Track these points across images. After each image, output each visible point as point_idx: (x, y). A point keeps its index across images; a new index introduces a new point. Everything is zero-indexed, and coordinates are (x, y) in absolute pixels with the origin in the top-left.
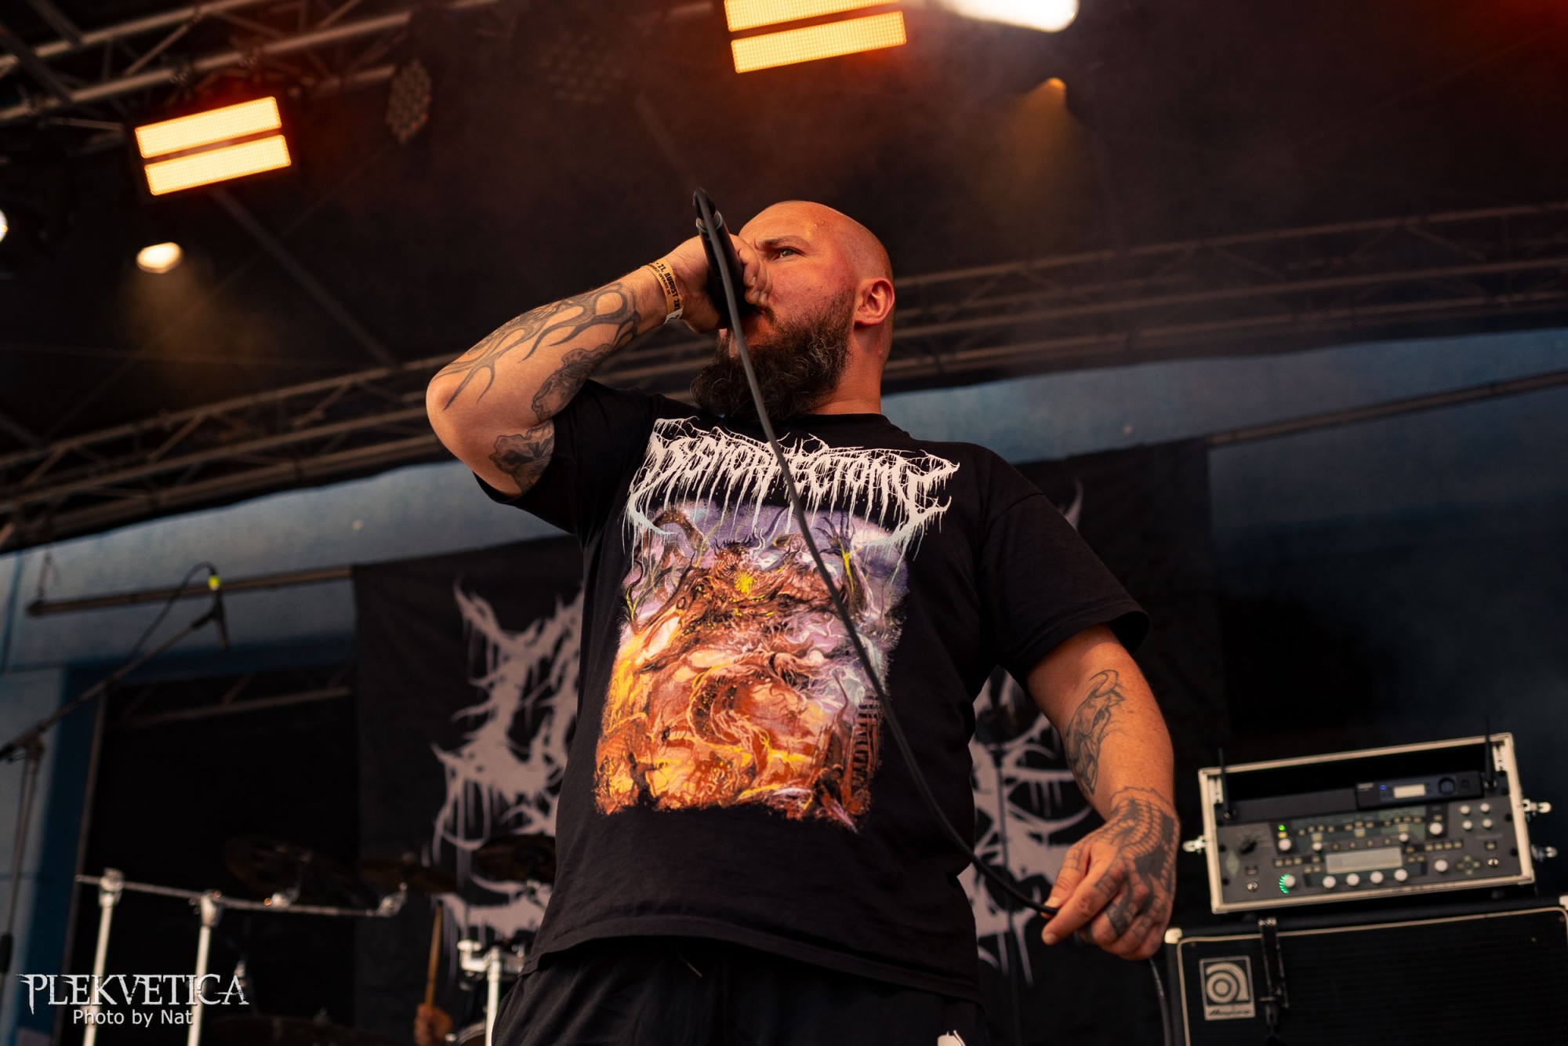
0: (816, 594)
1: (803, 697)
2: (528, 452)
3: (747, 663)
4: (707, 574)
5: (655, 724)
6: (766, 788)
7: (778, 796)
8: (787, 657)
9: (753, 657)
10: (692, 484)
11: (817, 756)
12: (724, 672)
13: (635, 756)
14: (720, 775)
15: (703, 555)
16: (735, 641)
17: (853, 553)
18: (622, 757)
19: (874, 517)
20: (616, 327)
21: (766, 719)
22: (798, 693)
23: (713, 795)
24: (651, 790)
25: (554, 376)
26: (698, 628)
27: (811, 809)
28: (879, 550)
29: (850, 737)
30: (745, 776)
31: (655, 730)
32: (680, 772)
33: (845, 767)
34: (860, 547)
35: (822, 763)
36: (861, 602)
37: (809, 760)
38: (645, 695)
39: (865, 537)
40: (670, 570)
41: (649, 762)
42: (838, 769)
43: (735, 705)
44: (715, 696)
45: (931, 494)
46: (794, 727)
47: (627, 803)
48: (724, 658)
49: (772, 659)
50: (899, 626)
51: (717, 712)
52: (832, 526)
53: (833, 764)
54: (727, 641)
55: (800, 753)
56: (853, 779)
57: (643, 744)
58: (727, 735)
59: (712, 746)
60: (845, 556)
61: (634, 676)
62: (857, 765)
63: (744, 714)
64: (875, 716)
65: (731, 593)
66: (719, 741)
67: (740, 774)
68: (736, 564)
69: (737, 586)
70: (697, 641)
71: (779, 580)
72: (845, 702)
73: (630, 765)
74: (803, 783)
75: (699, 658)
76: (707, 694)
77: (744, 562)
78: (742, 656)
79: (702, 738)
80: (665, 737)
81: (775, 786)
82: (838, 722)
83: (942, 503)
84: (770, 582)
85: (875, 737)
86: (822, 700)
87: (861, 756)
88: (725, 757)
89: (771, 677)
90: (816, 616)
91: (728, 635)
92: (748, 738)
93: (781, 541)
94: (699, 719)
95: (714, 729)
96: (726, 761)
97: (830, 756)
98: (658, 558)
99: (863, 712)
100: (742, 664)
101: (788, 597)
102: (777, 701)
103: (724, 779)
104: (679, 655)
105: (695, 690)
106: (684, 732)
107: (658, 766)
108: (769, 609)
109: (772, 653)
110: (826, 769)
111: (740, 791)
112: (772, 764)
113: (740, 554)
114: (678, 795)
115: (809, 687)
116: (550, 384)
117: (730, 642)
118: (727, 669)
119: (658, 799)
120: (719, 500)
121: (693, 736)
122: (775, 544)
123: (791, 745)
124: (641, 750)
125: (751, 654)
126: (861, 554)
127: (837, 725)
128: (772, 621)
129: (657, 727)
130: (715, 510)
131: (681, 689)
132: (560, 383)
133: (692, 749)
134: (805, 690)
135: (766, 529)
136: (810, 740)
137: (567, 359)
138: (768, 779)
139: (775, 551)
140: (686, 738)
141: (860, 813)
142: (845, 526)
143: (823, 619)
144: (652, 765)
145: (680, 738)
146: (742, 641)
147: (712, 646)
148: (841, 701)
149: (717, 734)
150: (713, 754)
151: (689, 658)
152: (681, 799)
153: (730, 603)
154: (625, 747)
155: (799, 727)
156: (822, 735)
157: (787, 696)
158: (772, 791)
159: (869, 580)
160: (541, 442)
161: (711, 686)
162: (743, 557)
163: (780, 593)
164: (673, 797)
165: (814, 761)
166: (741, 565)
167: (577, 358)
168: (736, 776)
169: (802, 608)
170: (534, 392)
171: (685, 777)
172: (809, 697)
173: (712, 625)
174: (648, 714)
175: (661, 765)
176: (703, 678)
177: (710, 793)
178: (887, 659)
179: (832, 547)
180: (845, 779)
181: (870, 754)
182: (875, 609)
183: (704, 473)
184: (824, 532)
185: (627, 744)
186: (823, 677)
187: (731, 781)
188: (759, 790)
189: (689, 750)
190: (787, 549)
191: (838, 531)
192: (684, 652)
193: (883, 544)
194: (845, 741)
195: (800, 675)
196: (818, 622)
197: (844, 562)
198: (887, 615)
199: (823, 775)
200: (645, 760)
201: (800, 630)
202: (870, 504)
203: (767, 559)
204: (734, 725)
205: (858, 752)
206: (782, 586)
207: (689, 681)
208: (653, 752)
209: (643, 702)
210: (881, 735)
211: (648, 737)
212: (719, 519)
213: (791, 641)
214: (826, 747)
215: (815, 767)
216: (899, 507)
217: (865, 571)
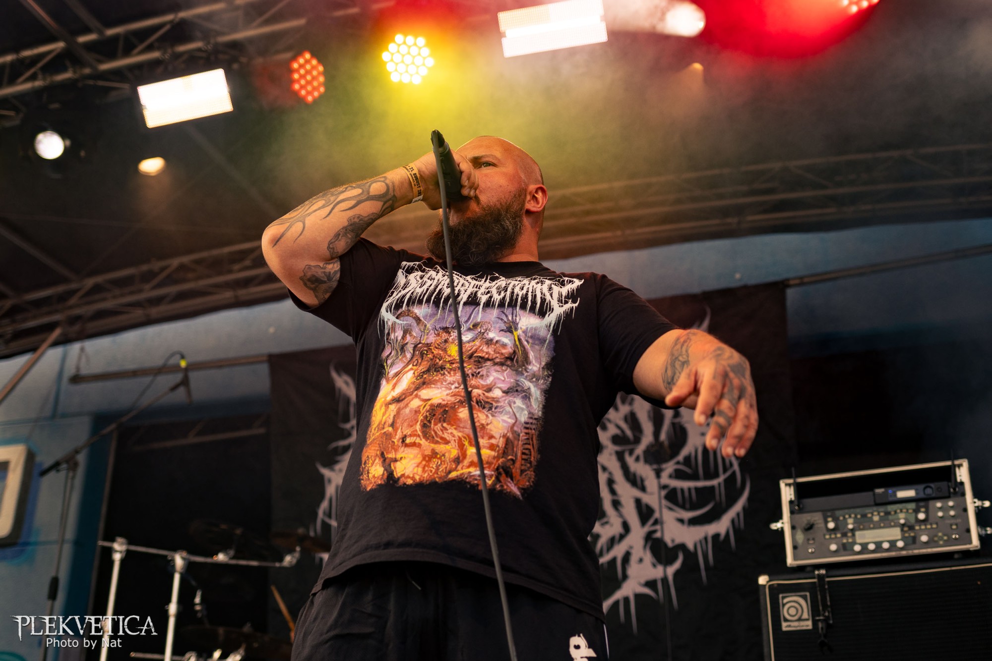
0: (498, 355)
1: (490, 415)
2: (324, 277)
3: (454, 395)
4: (430, 346)
5: (398, 434)
6: (466, 471)
7: (473, 475)
8: (480, 391)
9: (458, 392)
10: (420, 296)
11: (498, 451)
12: (440, 401)
13: (385, 453)
14: (438, 463)
15: (427, 335)
16: (447, 382)
17: (520, 332)
18: (377, 455)
19: (532, 309)
20: (380, 203)
21: (466, 428)
22: (486, 413)
23: (433, 475)
24: (395, 473)
25: (341, 230)
26: (425, 376)
27: (494, 484)
28: (536, 329)
29: (519, 440)
30: (453, 463)
31: (397, 437)
32: (413, 462)
33: (516, 458)
34: (524, 328)
35: (501, 456)
36: (526, 360)
37: (493, 453)
38: (392, 417)
39: (527, 321)
40: (407, 344)
41: (394, 456)
42: (512, 460)
43: (447, 420)
44: (434, 415)
45: (567, 297)
46: (484, 433)
47: (380, 483)
48: (441, 393)
50: (550, 375)
51: (435, 424)
52: (507, 316)
53: (508, 456)
54: (442, 383)
55: (487, 449)
56: (522, 465)
57: (390, 446)
58: (442, 438)
59: (433, 445)
60: (515, 333)
61: (385, 406)
62: (524, 457)
63: (453, 425)
64: (534, 429)
65: (445, 356)
66: (437, 443)
67: (450, 462)
68: (447, 338)
69: (449, 352)
70: (424, 383)
71: (474, 348)
72: (515, 420)
73: (382, 460)
74: (489, 466)
75: (425, 393)
76: (430, 414)
77: (452, 337)
78: (451, 391)
79: (427, 441)
80: (403, 441)
81: (471, 470)
82: (511, 431)
83: (574, 302)
84: (469, 349)
85: (535, 441)
86: (501, 418)
87: (527, 452)
88: (441, 452)
90: (497, 368)
91: (443, 379)
92: (455, 440)
93: (475, 326)
94: (425, 429)
95: (434, 435)
96: (441, 455)
97: (506, 451)
98: (399, 338)
99: (526, 427)
100: (452, 396)
101: (480, 357)
103: (440, 465)
104: (413, 392)
105: (422, 412)
106: (415, 438)
107: (399, 459)
108: (468, 364)
110: (503, 459)
111: (450, 472)
112: (470, 456)
113: (450, 333)
114: (411, 476)
115: (493, 410)
116: (340, 235)
117: (444, 383)
118: (442, 399)
119: (399, 479)
120: (437, 303)
121: (421, 440)
122: (471, 327)
124: (389, 449)
125: (457, 390)
126: (525, 332)
127: (510, 433)
128: (470, 371)
129: (399, 435)
130: (435, 309)
131: (414, 412)
132: (345, 234)
133: (420, 448)
134: (490, 412)
135: (466, 319)
136: (493, 441)
137: (351, 220)
138: (468, 465)
139: (471, 331)
140: (417, 441)
141: (526, 487)
142: (514, 315)
143: (502, 369)
144: (395, 458)
145: (413, 441)
146: (452, 382)
147: (433, 386)
148: (513, 419)
149: (435, 438)
150: (433, 450)
151: (419, 394)
152: (413, 478)
153: (444, 361)
154: (379, 449)
155: (487, 434)
156: (501, 439)
157: (480, 415)
158: (470, 472)
159: (531, 347)
160: (332, 272)
161: (432, 409)
162: (452, 334)
163: (475, 355)
164: (408, 477)
165: (496, 454)
166: (450, 339)
167: (356, 220)
168: (447, 463)
169: (489, 363)
170: (329, 239)
171: (416, 465)
172: (493, 416)
173: (433, 374)
174: (393, 428)
175: (401, 458)
176: (427, 405)
177: (431, 474)
178: (544, 395)
179: (507, 328)
180: (516, 465)
181: (532, 450)
182: (536, 364)
183: (428, 289)
184: (502, 319)
185: (380, 447)
186: (502, 404)
187: (444, 466)
188: (461, 472)
189: (418, 449)
190: (479, 331)
191: (510, 318)
192: (416, 390)
193: (538, 326)
194: (516, 442)
195: (487, 402)
196: (499, 372)
197: (514, 337)
198: (543, 368)
199: (502, 463)
200: (391, 455)
201: (488, 376)
202: (529, 303)
203: (467, 336)
204: (446, 432)
205: (524, 449)
206: (476, 351)
207: (419, 407)
208: (396, 451)
209: (390, 421)
210: (538, 440)
211: (393, 442)
212: (437, 314)
213: (482, 382)
214: (504, 446)
215: (497, 458)
216: (547, 304)
217: (527, 341)
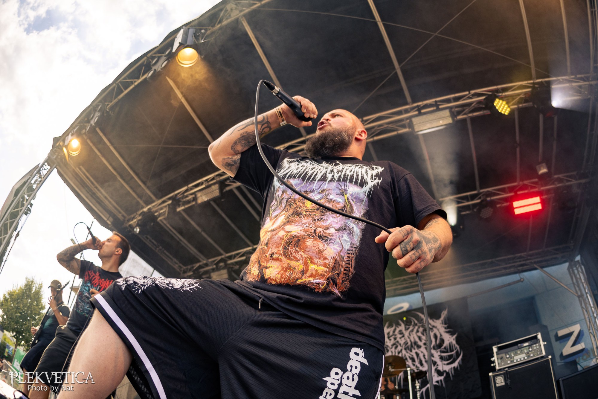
1: (326, 245)
2: (232, 163)
4: (296, 200)
5: (269, 251)
6: (307, 279)
7: (312, 283)
8: (321, 230)
10: (295, 174)
11: (329, 268)
12: (296, 234)
13: (261, 262)
14: (290, 273)
16: (302, 223)
17: (348, 195)
19: (356, 183)
20: (260, 125)
21: (310, 252)
22: (324, 243)
23: (287, 280)
24: (265, 276)
25: (237, 140)
26: (290, 218)
27: (325, 288)
28: (358, 194)
29: (343, 261)
30: (300, 274)
31: (269, 253)
32: (276, 270)
33: (340, 273)
34: (351, 193)
35: (331, 271)
36: (352, 211)
38: (267, 240)
39: (352, 189)
40: (283, 198)
42: (338, 274)
43: (298, 246)
44: (292, 242)
45: (376, 176)
46: (321, 256)
47: (256, 279)
48: (297, 229)
49: (315, 231)
51: (292, 248)
52: (341, 186)
53: (336, 271)
55: (322, 266)
56: (343, 277)
57: (264, 258)
58: (295, 257)
59: (289, 261)
60: (345, 196)
61: (265, 233)
62: (345, 272)
63: (302, 250)
64: (353, 254)
65: (303, 207)
66: (291, 260)
67: (298, 273)
69: (306, 205)
70: (289, 222)
72: (342, 248)
73: (258, 265)
74: (322, 278)
75: (288, 228)
76: (289, 241)
78: (304, 228)
79: (285, 258)
80: (272, 256)
81: (311, 279)
83: (379, 179)
85: (353, 262)
86: (333, 246)
87: (347, 269)
88: (293, 266)
89: (314, 237)
90: (334, 215)
91: (300, 220)
92: (302, 259)
93: (323, 191)
94: (285, 250)
95: (290, 255)
96: (293, 268)
97: (334, 268)
98: (280, 195)
99: (349, 252)
100: (304, 231)
102: (315, 245)
103: (292, 274)
104: (282, 227)
105: (285, 239)
106: (279, 255)
107: (268, 267)
108: (316, 213)
109: (315, 228)
110: (332, 273)
111: (298, 279)
112: (310, 270)
113: (308, 194)
114: (274, 279)
115: (328, 241)
116: (236, 142)
117: (300, 223)
118: (298, 232)
119: (267, 280)
120: (303, 179)
121: (282, 257)
122: (321, 192)
123: (319, 263)
124: (263, 260)
125: (308, 228)
126: (351, 195)
127: (338, 256)
128: (317, 217)
130: (302, 181)
131: (280, 239)
134: (326, 242)
135: (318, 187)
136: (326, 261)
138: (309, 276)
139: (320, 194)
140: (279, 257)
141: (344, 291)
142: (346, 186)
143: (337, 216)
144: (266, 266)
145: (277, 257)
146: (305, 223)
147: (293, 224)
148: (340, 247)
149: (291, 257)
150: (289, 264)
151: (285, 227)
152: (275, 281)
153: (302, 210)
155: (323, 256)
156: (332, 260)
157: (319, 244)
158: (310, 281)
159: (355, 203)
160: (237, 160)
161: (291, 238)
164: (272, 280)
165: (328, 270)
168: (296, 274)
169: (328, 213)
170: (231, 145)
171: (277, 273)
172: (328, 245)
173: (295, 217)
174: (267, 247)
176: (288, 235)
178: (362, 232)
179: (341, 193)
180: (340, 277)
181: (351, 268)
182: (357, 214)
183: (300, 171)
184: (338, 188)
185: (258, 257)
186: (334, 237)
187: (294, 275)
188: (305, 280)
189: (280, 262)
190: (325, 194)
191: (343, 187)
192: (283, 225)
193: (359, 192)
194: (341, 263)
195: (325, 236)
196: (334, 217)
198: (362, 216)
199: (331, 275)
200: (264, 264)
201: (327, 220)
202: (354, 179)
203: (318, 197)
204: (298, 254)
205: (346, 267)
207: (283, 236)
208: (267, 262)
209: (266, 242)
210: (355, 262)
211: (266, 256)
212: (302, 184)
213: (323, 224)
214: (333, 265)
215: (328, 272)
216: (365, 180)
217: (353, 200)
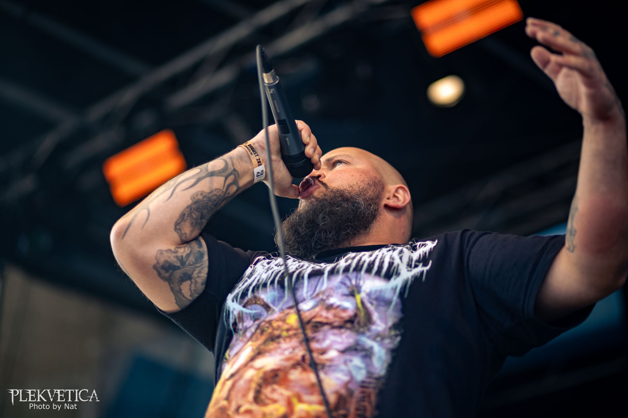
0: (337, 319)
2: (176, 262)
3: (288, 360)
4: (272, 321)
10: (266, 280)
12: (273, 367)
16: (282, 349)
17: (363, 295)
19: (378, 273)
20: (223, 179)
25: (186, 210)
26: (261, 347)
28: (381, 291)
29: (353, 397)
33: (349, 413)
34: (368, 291)
36: (369, 320)
38: (226, 391)
39: (371, 284)
42: (343, 415)
43: (276, 382)
45: (418, 261)
48: (274, 359)
50: (399, 335)
51: (266, 388)
52: (350, 280)
53: (340, 410)
54: (276, 350)
58: (271, 399)
59: (263, 409)
60: (357, 296)
62: (359, 413)
63: (283, 385)
64: (373, 388)
65: (283, 326)
69: (287, 322)
70: (260, 354)
71: (314, 314)
72: (351, 378)
75: (259, 362)
76: (262, 380)
78: (285, 356)
82: (345, 388)
83: (425, 265)
84: (309, 316)
85: (372, 399)
86: (334, 375)
87: (362, 408)
89: (302, 366)
90: (336, 331)
91: (278, 347)
92: (284, 399)
93: (318, 294)
95: (264, 398)
99: (363, 386)
100: (285, 361)
101: (318, 322)
104: (248, 364)
105: (255, 380)
115: (326, 369)
116: (184, 214)
117: (278, 351)
118: (275, 365)
126: (369, 295)
127: (344, 390)
131: (248, 382)
132: (190, 215)
133: (252, 414)
135: (311, 293)
137: (194, 198)
139: (313, 299)
140: (249, 408)
142: (358, 279)
143: (340, 332)
145: (246, 409)
146: (286, 348)
147: (267, 354)
148: (347, 376)
151: (254, 364)
153: (282, 331)
159: (376, 309)
160: (184, 255)
161: (265, 376)
163: (313, 321)
167: (200, 197)
169: (326, 328)
170: (175, 220)
173: (270, 344)
174: (228, 401)
176: (261, 373)
178: (390, 353)
179: (349, 292)
181: (369, 407)
182: (381, 324)
184: (345, 284)
186: (337, 363)
190: (321, 299)
191: (354, 282)
192: (251, 362)
196: (337, 334)
197: (357, 300)
201: (324, 339)
202: (376, 268)
203: (308, 304)
204: (276, 393)
207: (253, 376)
210: (377, 398)
212: (284, 296)
213: (317, 346)
216: (395, 268)
217: (372, 304)
